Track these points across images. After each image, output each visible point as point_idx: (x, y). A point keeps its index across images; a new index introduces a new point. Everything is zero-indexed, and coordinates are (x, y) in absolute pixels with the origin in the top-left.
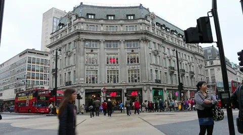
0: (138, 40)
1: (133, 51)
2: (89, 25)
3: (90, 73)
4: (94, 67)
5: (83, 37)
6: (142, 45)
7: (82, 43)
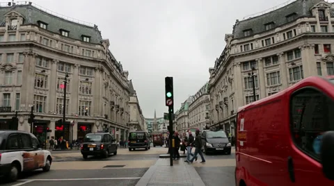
0: (94, 68)
1: (87, 79)
2: (43, 37)
3: (38, 99)
4: (44, 92)
5: (37, 51)
6: (98, 74)
7: (33, 59)
